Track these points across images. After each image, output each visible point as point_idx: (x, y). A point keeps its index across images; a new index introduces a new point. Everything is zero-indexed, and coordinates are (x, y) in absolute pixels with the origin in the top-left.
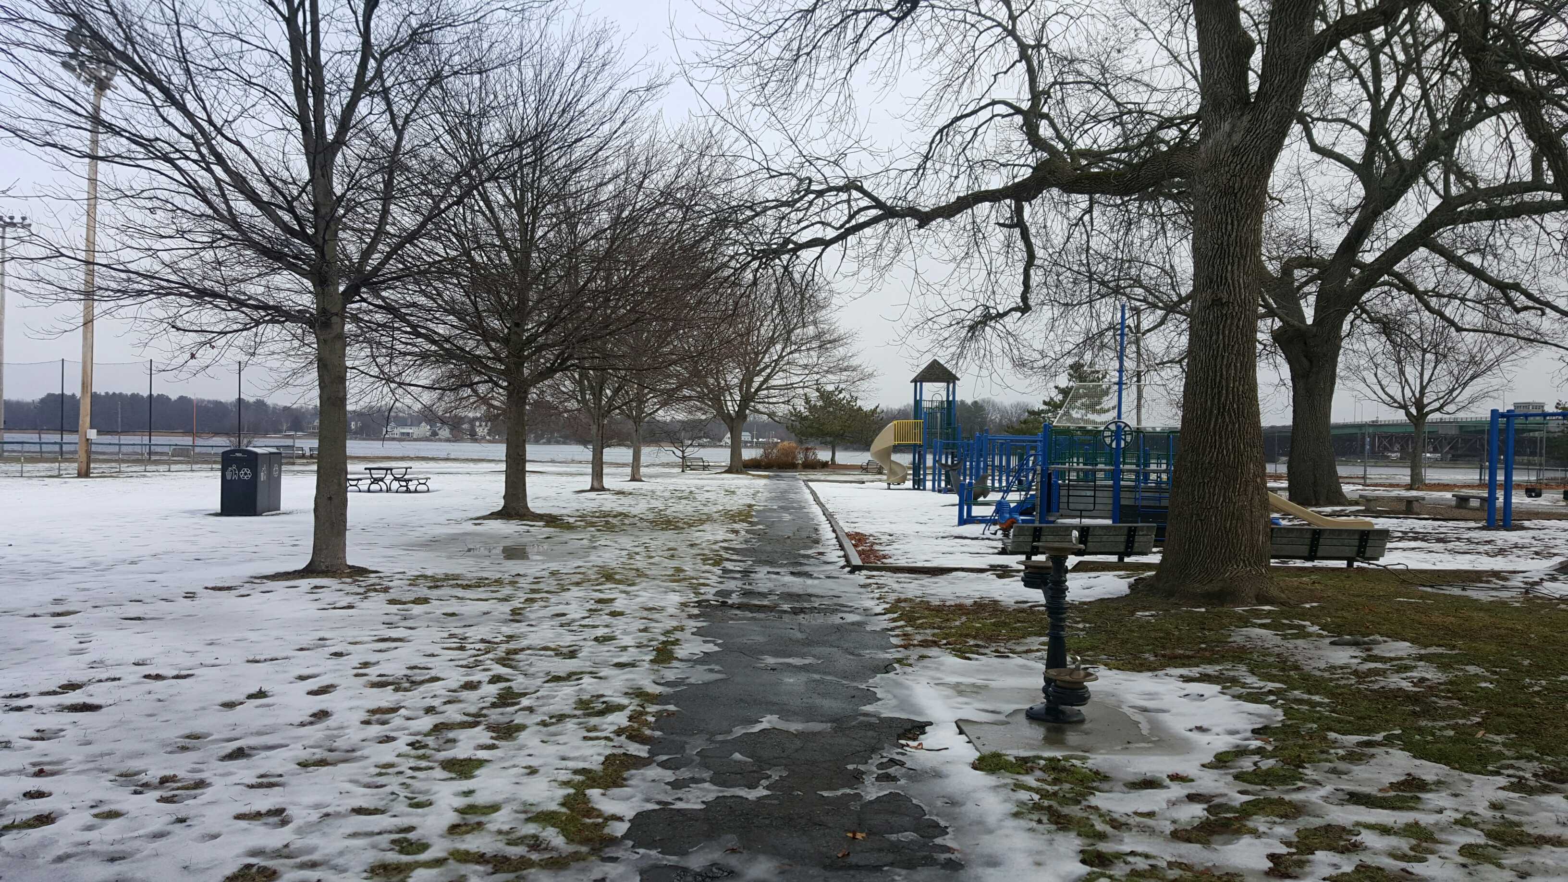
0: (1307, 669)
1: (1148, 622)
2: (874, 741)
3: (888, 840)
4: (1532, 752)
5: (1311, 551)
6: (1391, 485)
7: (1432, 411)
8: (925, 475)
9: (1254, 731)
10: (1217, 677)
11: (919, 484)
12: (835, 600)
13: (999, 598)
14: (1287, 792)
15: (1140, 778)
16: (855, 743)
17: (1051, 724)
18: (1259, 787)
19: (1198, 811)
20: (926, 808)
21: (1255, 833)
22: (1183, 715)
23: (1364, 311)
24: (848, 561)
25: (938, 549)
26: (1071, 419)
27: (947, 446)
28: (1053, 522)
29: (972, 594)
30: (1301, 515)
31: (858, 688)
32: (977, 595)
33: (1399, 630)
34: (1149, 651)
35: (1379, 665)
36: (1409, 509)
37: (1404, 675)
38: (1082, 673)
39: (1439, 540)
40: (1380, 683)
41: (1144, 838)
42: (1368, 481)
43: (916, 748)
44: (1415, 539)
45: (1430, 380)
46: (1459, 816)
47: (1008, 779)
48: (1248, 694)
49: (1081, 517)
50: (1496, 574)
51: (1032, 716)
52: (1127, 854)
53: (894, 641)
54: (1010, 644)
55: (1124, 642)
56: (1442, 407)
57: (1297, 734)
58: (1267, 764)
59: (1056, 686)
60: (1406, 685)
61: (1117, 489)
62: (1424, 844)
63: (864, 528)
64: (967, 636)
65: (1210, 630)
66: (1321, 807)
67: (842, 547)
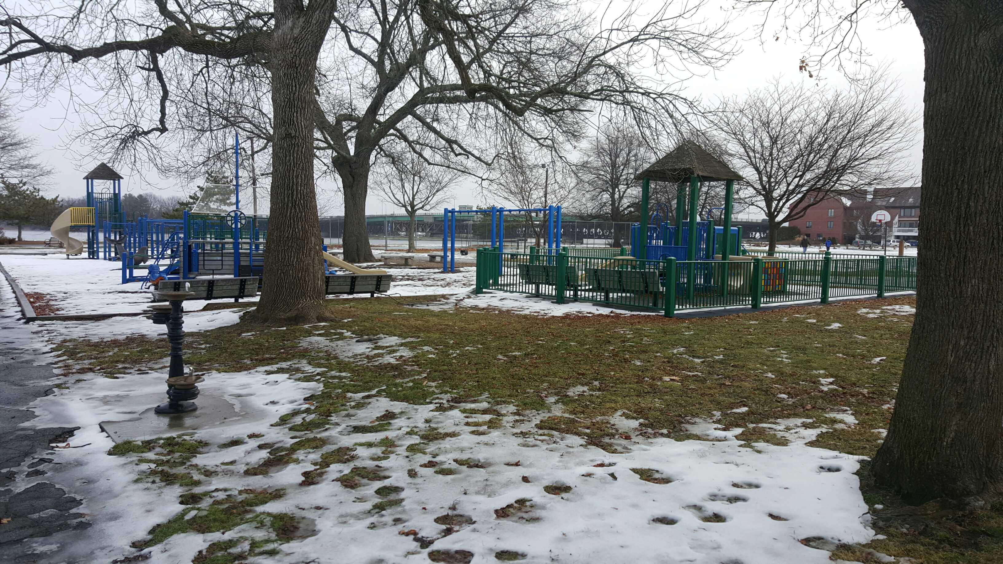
0: (341, 357)
1: (249, 339)
2: (28, 448)
3: (31, 519)
4: (448, 389)
5: (351, 289)
6: (399, 250)
7: (418, 209)
8: (98, 248)
9: (305, 399)
10: (288, 369)
11: (93, 255)
12: (9, 346)
13: (147, 333)
14: (320, 432)
15: (229, 440)
16: (10, 452)
17: (172, 415)
18: (303, 433)
19: (264, 454)
20: (66, 490)
21: (297, 461)
22: (264, 395)
23: (382, 150)
24: (23, 314)
25: (103, 301)
26: (209, 208)
27: (115, 227)
28: (194, 278)
29: (125, 332)
30: (348, 268)
31: (19, 411)
32: (130, 332)
33: (393, 330)
34: (247, 358)
35: (380, 351)
36: (406, 263)
37: (392, 355)
38: (194, 378)
39: (420, 280)
40: (381, 360)
41: (226, 478)
42: (388, 248)
43: (64, 447)
44: (408, 280)
45: (417, 192)
46: (409, 430)
47: (134, 457)
48: (305, 377)
49: (213, 274)
50: (444, 296)
51: (159, 411)
52: (213, 492)
53: (56, 371)
54: (150, 365)
55: (232, 354)
56: (423, 206)
57: (330, 397)
58: (310, 418)
59: (175, 389)
60: (393, 361)
61: (237, 255)
62: (389, 449)
63: (42, 289)
64: (117, 362)
65: (287, 341)
66: (337, 438)
67: (19, 304)
